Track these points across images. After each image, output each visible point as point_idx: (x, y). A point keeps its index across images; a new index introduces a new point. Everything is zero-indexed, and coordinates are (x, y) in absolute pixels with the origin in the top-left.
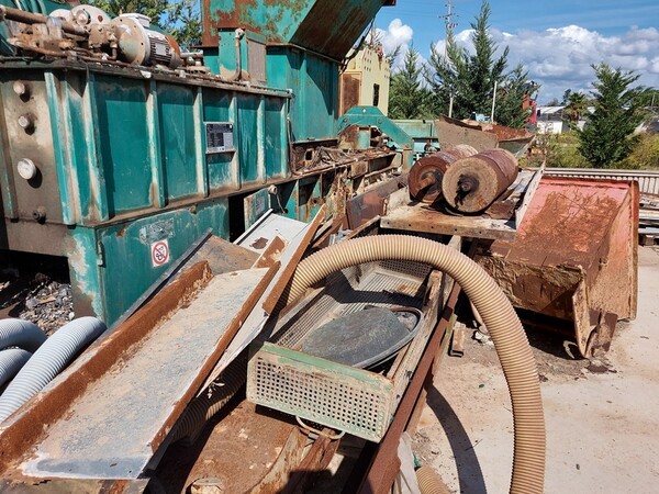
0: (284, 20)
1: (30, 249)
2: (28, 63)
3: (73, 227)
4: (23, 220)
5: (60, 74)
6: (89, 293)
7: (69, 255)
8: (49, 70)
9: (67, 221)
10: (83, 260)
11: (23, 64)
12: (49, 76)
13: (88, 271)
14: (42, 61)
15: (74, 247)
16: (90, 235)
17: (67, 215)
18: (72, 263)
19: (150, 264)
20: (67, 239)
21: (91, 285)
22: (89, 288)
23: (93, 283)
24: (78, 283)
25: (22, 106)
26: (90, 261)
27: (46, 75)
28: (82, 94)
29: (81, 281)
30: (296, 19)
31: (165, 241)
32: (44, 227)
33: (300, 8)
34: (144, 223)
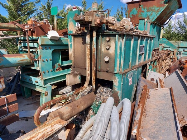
0: (153, 15)
1: (103, 78)
2: (112, 33)
3: (116, 74)
4: (102, 71)
5: (120, 35)
6: (118, 91)
7: (113, 81)
8: (117, 34)
9: (115, 72)
10: (117, 82)
11: (111, 33)
12: (117, 36)
13: (119, 85)
14: (116, 32)
15: (115, 79)
16: (121, 76)
17: (116, 71)
18: (114, 83)
19: (129, 84)
20: (113, 77)
21: (119, 89)
22: (118, 90)
23: (119, 88)
24: (115, 88)
25: (107, 43)
26: (119, 82)
27: (116, 36)
28: (123, 40)
29: (116, 88)
30: (157, 15)
31: (132, 78)
32: (108, 73)
33: (158, 12)
34: (129, 73)
